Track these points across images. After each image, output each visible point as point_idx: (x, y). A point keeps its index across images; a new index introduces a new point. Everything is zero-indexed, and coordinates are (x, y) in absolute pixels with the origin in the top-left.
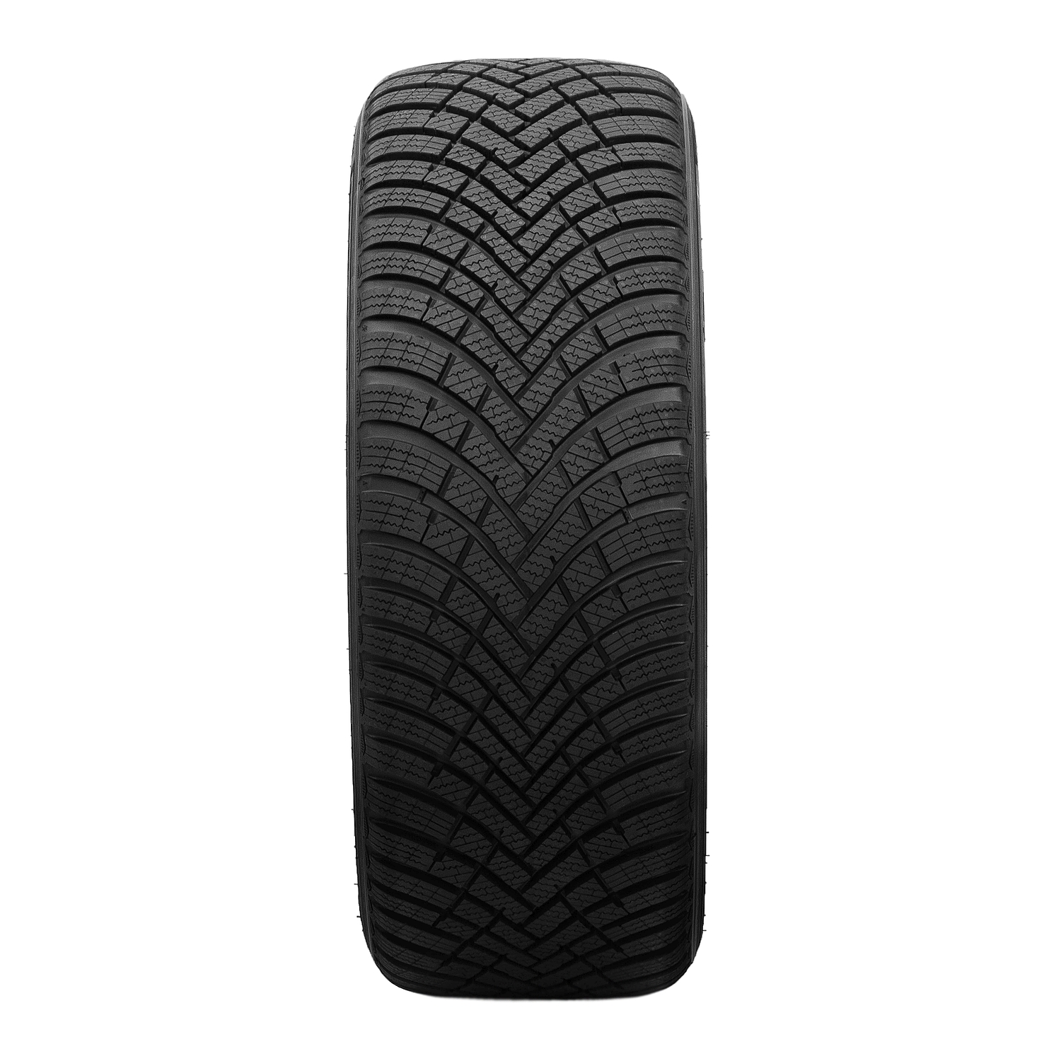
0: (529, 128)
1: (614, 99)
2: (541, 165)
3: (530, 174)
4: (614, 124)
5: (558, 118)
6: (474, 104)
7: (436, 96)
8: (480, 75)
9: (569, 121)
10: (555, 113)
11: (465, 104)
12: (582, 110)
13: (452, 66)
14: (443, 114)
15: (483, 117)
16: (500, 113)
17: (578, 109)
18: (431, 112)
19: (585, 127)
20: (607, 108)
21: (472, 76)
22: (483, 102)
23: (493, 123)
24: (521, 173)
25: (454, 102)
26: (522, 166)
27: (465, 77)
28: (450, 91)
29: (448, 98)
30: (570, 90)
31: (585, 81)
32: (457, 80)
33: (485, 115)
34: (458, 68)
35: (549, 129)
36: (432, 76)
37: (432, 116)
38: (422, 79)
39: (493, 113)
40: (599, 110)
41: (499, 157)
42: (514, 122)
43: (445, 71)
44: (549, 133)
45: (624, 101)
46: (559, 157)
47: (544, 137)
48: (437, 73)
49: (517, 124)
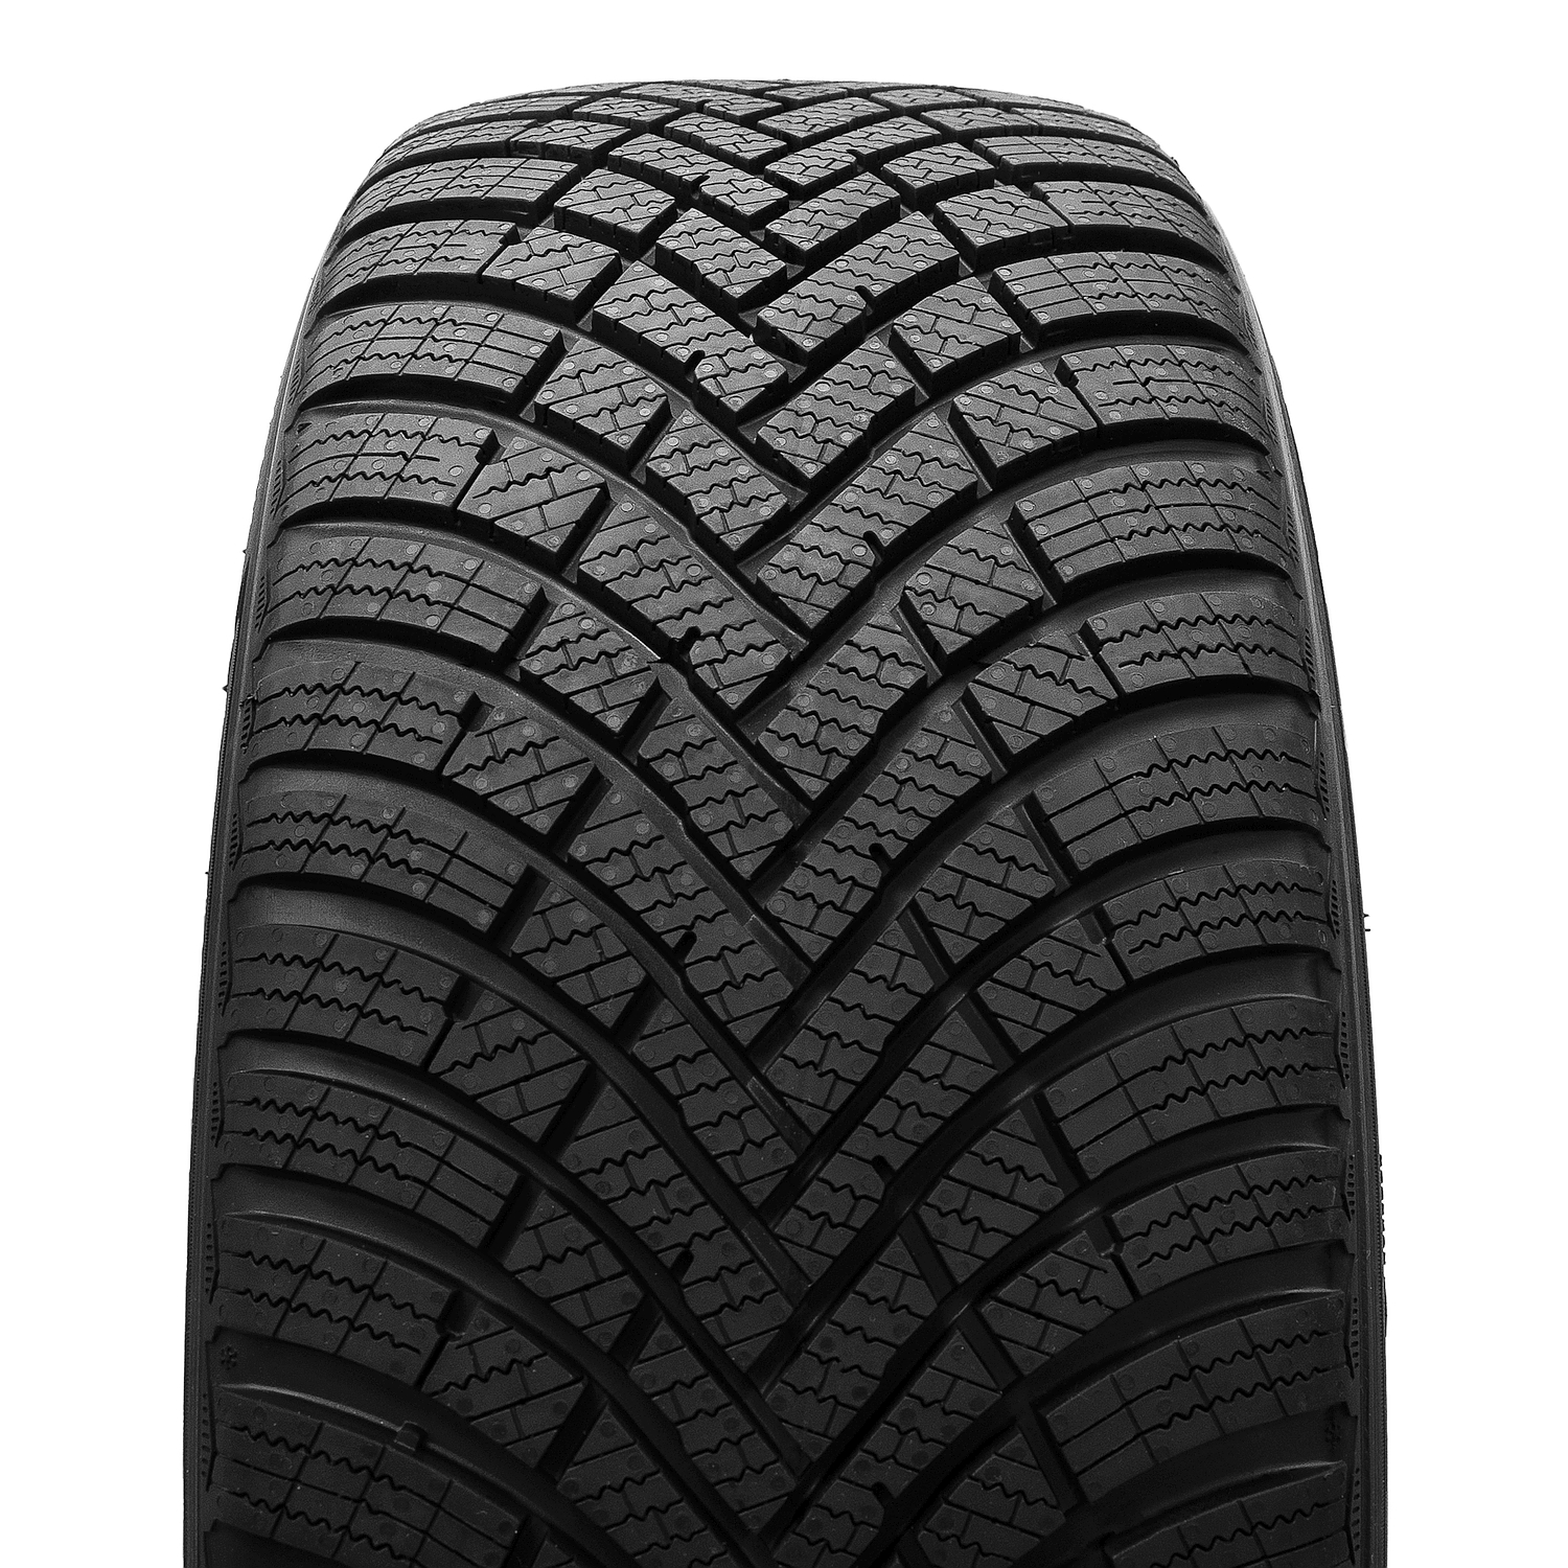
0: (802, 288)
1: (1043, 198)
2: (842, 414)
3: (807, 448)
4: (1057, 279)
5: (887, 255)
6: (635, 205)
7: (531, 180)
8: (658, 128)
9: (921, 266)
10: (878, 239)
11: (610, 205)
12: (958, 231)
13: (580, 104)
14: (542, 236)
15: (660, 248)
16: (714, 235)
17: (943, 224)
18: (507, 226)
19: (970, 288)
20: (1031, 227)
21: (635, 129)
22: (661, 200)
23: (691, 266)
24: (780, 443)
25: (579, 200)
26: (780, 419)
27: (617, 132)
28: (569, 167)
29: (562, 188)
30: (916, 170)
31: (954, 148)
32: (594, 137)
33: (668, 241)
34: (596, 108)
35: (861, 291)
36: (528, 127)
37: (511, 239)
38: (499, 133)
39: (693, 236)
40: (1007, 234)
41: (708, 385)
42: (752, 265)
43: (566, 113)
44: (862, 304)
45: (1072, 203)
46: (898, 389)
47: (847, 317)
48: (541, 118)
49: (766, 273)
